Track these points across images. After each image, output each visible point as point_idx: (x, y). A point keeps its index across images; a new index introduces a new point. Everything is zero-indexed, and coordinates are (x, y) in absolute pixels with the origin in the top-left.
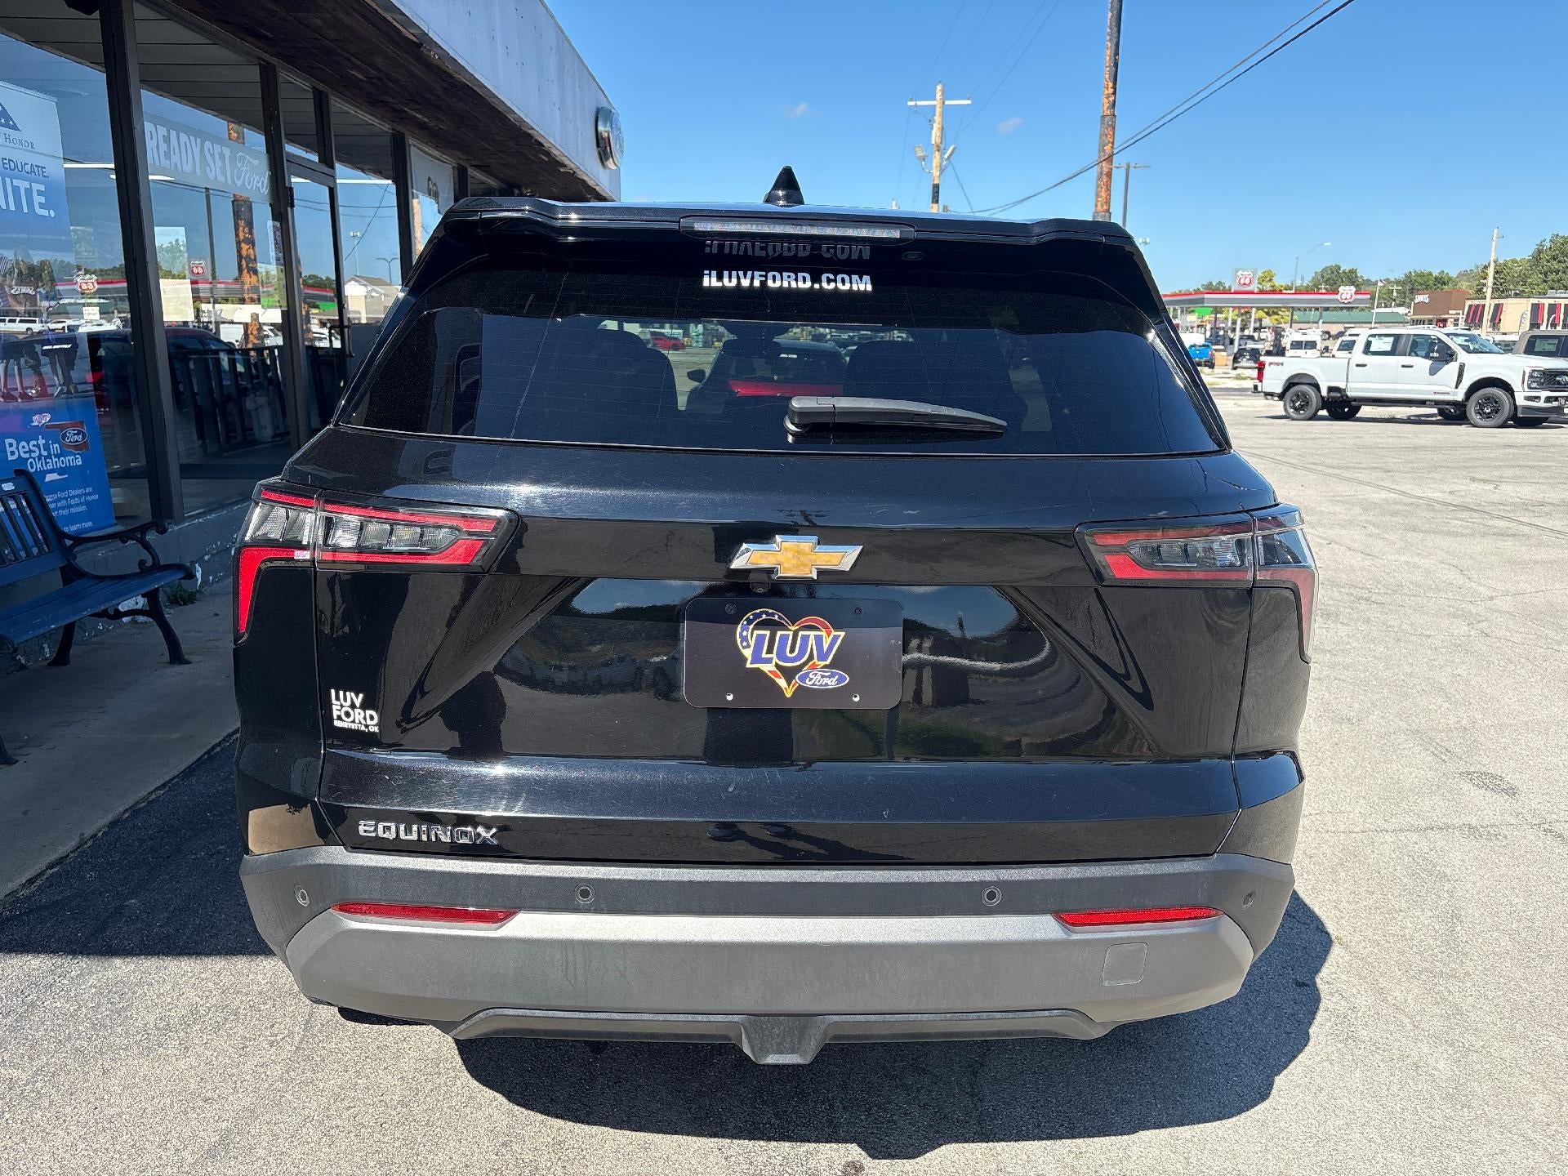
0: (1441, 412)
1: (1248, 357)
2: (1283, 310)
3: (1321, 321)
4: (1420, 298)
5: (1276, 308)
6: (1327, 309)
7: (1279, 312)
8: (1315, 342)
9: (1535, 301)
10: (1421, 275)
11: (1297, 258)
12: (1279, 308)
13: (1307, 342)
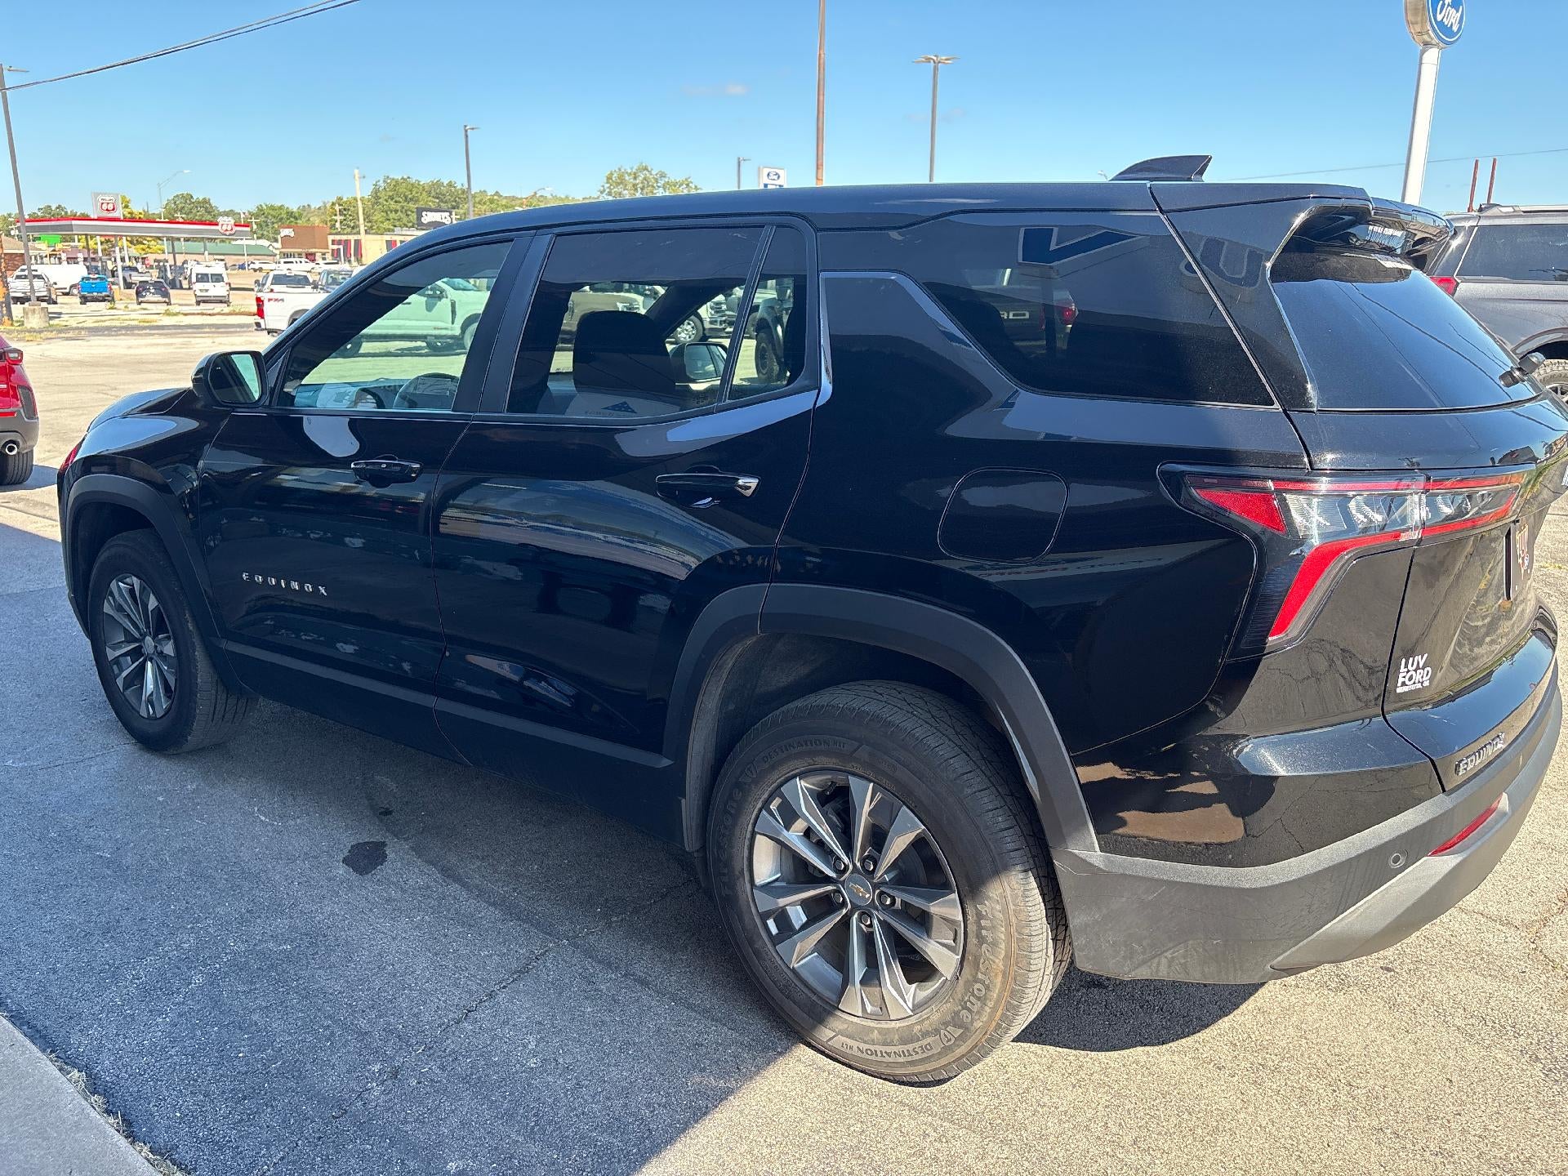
0: (429, 345)
1: (153, 291)
2: (148, 239)
3: (206, 253)
4: (285, 232)
5: (140, 237)
6: (211, 240)
7: (145, 242)
8: (221, 275)
9: (388, 238)
10: (272, 208)
11: (159, 185)
12: (144, 238)
13: (211, 275)
